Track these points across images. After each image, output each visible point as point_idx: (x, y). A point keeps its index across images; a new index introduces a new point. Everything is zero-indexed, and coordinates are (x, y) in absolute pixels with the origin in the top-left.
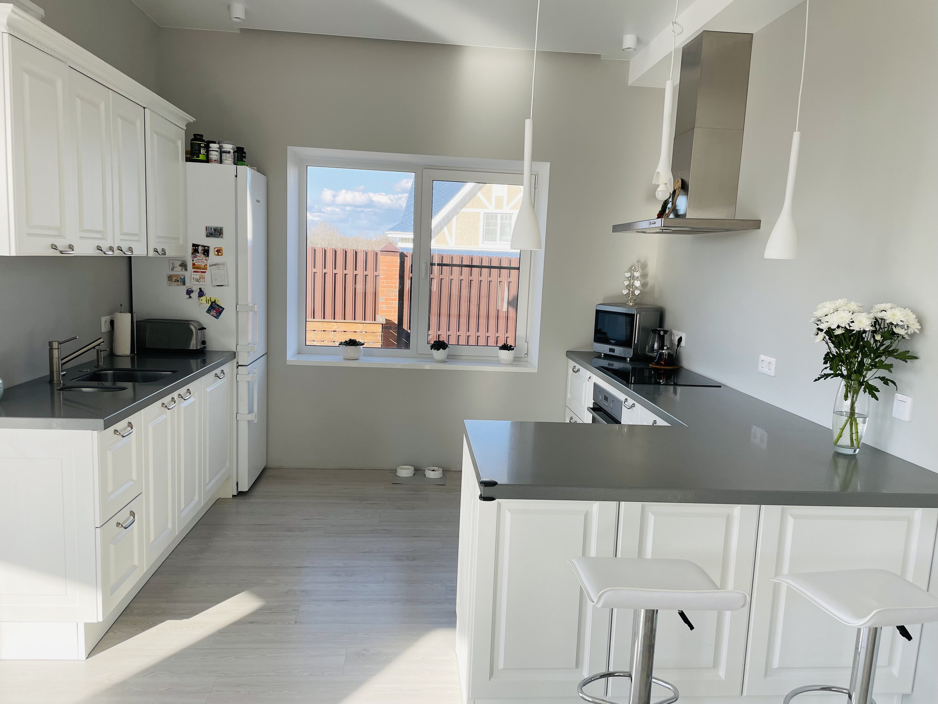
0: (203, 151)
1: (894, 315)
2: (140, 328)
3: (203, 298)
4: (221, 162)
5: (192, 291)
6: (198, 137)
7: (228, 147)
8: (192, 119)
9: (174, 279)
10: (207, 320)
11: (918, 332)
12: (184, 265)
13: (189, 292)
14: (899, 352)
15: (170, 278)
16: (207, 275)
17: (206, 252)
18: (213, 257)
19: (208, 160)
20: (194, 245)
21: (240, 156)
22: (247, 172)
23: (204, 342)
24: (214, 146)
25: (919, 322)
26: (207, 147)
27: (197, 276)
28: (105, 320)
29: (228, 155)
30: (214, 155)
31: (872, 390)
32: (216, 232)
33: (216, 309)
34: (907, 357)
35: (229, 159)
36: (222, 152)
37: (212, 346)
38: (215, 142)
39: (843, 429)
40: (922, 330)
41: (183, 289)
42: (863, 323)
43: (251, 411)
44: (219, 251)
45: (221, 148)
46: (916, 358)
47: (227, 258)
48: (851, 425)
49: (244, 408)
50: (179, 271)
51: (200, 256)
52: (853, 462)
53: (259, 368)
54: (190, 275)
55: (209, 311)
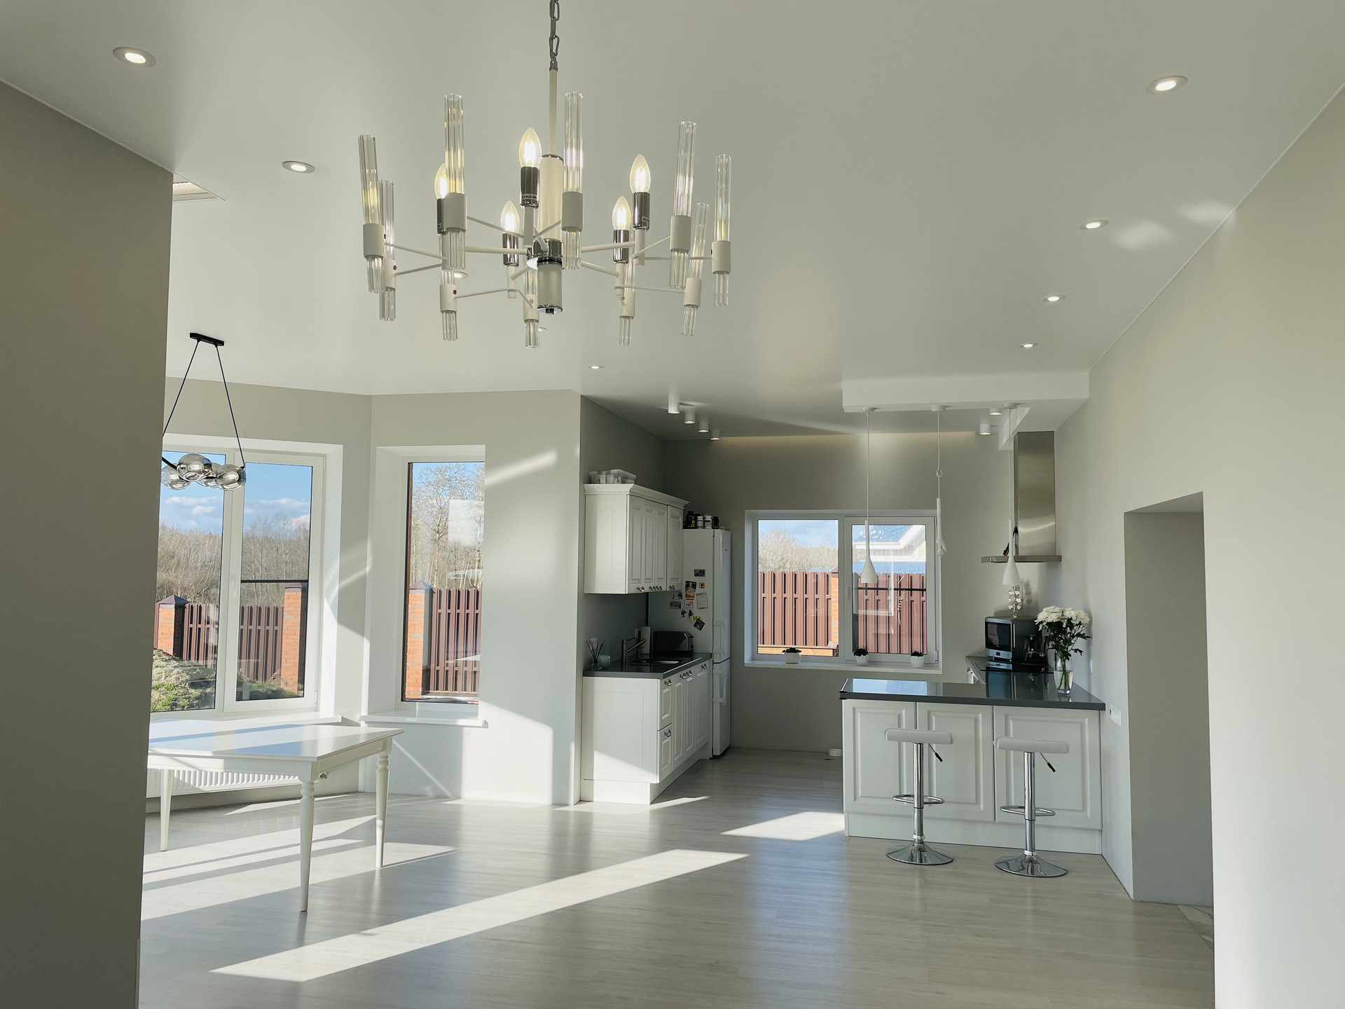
0: (693, 522)
2: (656, 635)
3: (692, 617)
4: (704, 528)
5: (685, 612)
6: (690, 513)
7: (709, 518)
8: (687, 502)
9: (674, 604)
10: (694, 631)
12: (680, 595)
13: (683, 613)
15: (671, 604)
16: (695, 601)
17: (694, 586)
18: (698, 590)
19: (696, 527)
20: (687, 582)
21: (716, 523)
22: (719, 533)
23: (692, 647)
24: (700, 518)
26: (696, 520)
27: (688, 602)
28: (636, 630)
29: (709, 523)
30: (700, 524)
32: (700, 573)
33: (699, 624)
35: (709, 526)
36: (704, 521)
37: (698, 649)
38: (700, 515)
41: (680, 611)
43: (721, 696)
44: (702, 585)
45: (704, 518)
47: (707, 589)
48: (1065, 677)
49: (717, 694)
50: (677, 599)
51: (690, 589)
53: (726, 665)
54: (684, 601)
55: (695, 626)
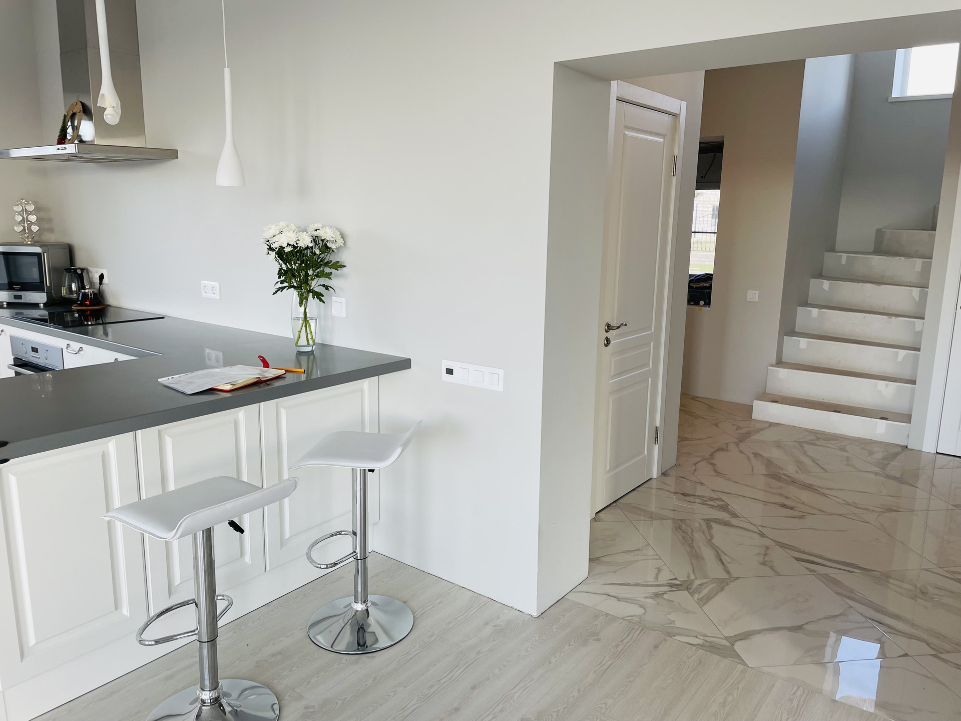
1: (327, 234)
11: (343, 246)
14: (332, 263)
25: (342, 237)
31: (318, 296)
34: (338, 266)
39: (300, 332)
40: (345, 243)
42: (305, 241)
46: (344, 266)
48: (306, 327)
52: (312, 357)
